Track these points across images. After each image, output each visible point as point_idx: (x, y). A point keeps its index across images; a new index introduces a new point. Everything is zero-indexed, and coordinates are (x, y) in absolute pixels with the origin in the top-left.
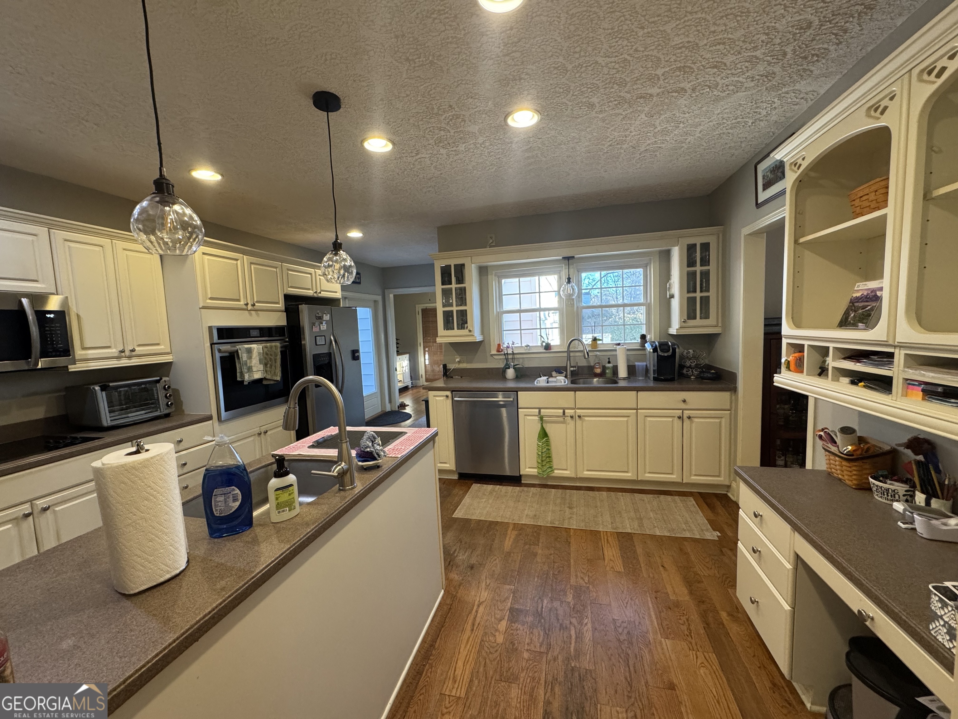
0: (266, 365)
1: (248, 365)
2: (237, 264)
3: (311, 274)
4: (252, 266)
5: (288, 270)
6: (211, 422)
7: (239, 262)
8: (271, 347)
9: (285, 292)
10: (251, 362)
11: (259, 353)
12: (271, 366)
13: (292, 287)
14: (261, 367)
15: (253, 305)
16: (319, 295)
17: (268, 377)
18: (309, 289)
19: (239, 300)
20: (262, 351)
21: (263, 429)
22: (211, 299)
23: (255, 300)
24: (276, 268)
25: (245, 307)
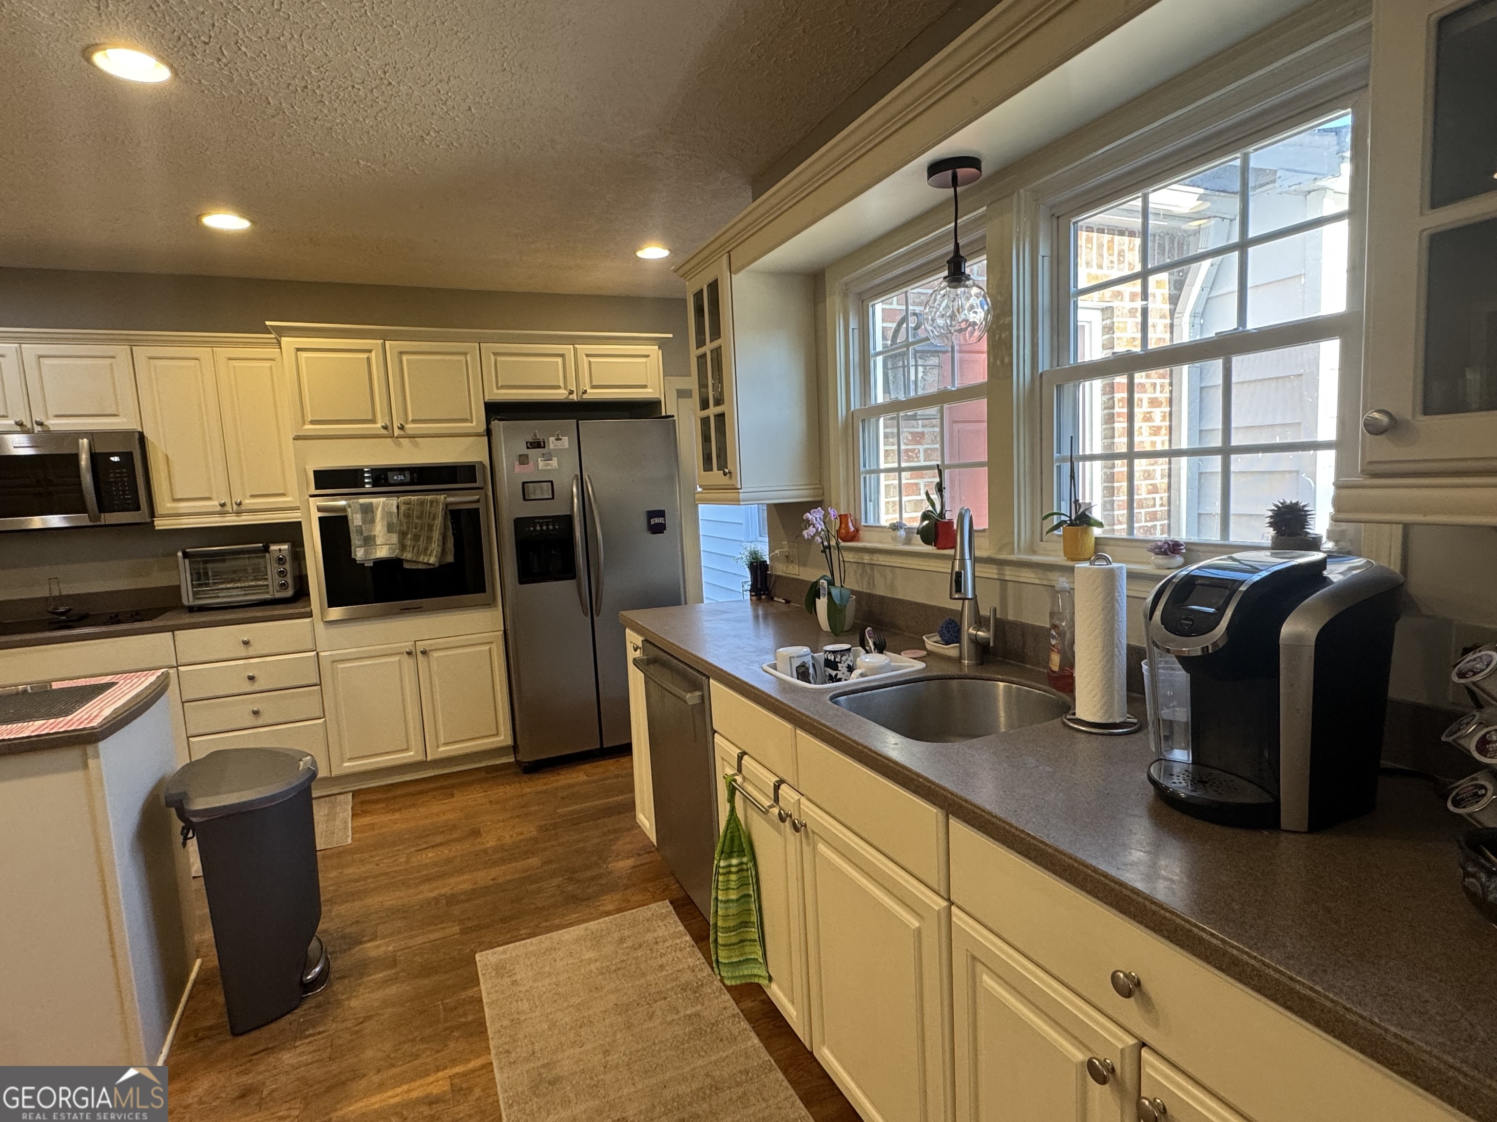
0: (403, 535)
1: (365, 534)
2: (368, 359)
3: (562, 356)
4: (405, 358)
5: (495, 354)
6: (308, 620)
7: (373, 354)
8: (422, 503)
9: (486, 400)
10: (370, 531)
11: (390, 514)
12: (416, 538)
13: (503, 387)
14: (394, 538)
15: (402, 428)
16: (585, 396)
17: (407, 555)
18: (559, 387)
19: (373, 421)
20: (395, 510)
21: (421, 646)
22: (313, 422)
23: (410, 418)
24: (465, 354)
25: (384, 432)
